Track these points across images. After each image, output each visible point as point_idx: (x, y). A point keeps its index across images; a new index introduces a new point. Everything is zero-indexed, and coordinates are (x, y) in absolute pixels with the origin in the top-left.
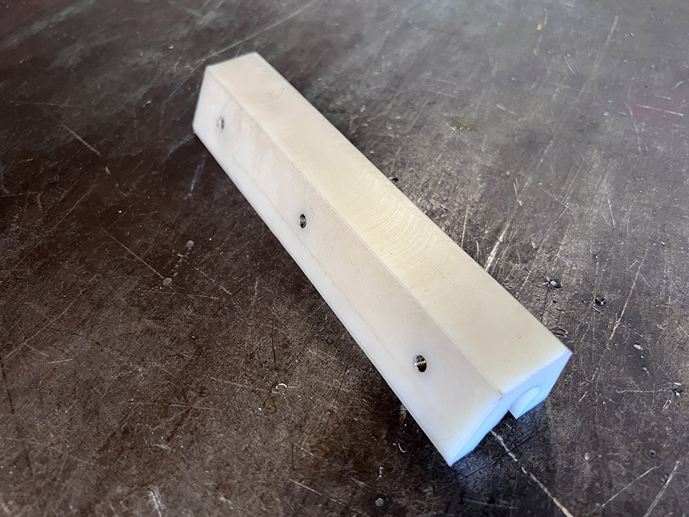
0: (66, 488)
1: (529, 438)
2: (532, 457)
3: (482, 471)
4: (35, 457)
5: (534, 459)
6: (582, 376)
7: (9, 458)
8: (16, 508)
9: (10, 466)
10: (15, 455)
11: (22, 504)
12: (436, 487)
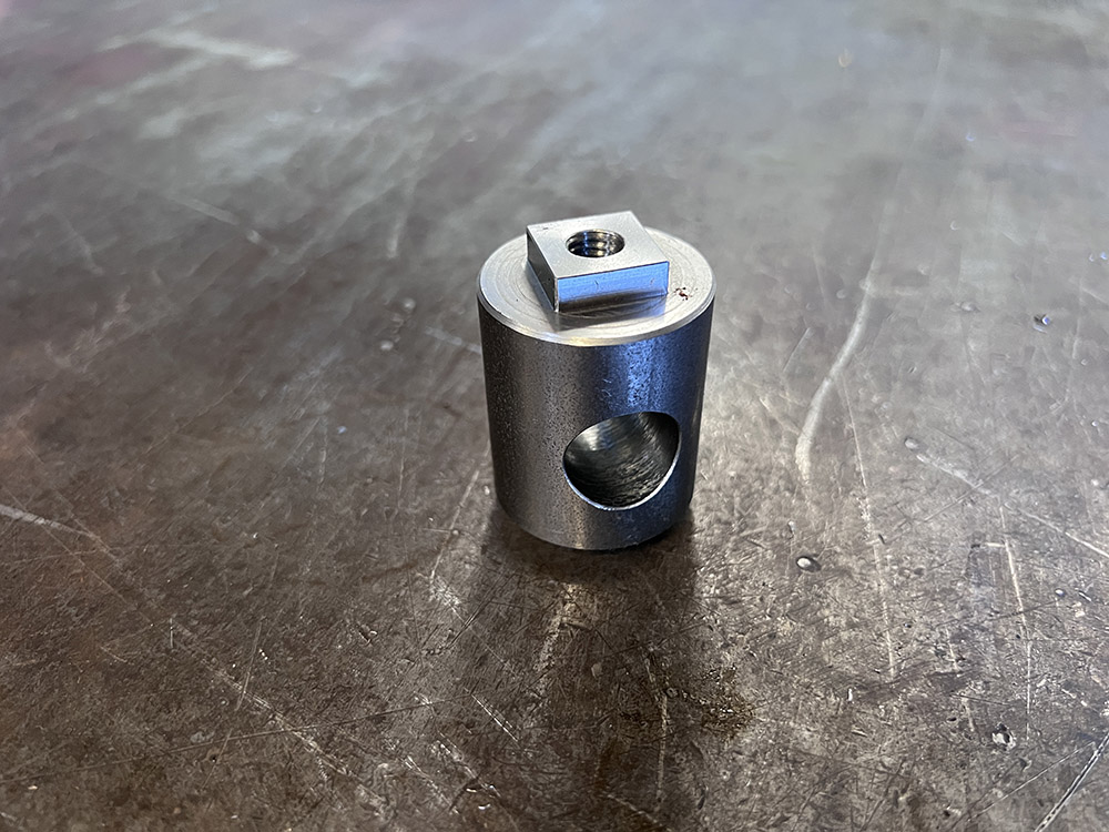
0: (285, 596)
1: (1002, 471)
2: (1014, 491)
3: (946, 513)
4: (225, 562)
5: (1018, 493)
6: (1050, 398)
7: (177, 569)
8: (204, 628)
9: (181, 578)
10: (187, 564)
11: (214, 624)
12: (885, 537)
